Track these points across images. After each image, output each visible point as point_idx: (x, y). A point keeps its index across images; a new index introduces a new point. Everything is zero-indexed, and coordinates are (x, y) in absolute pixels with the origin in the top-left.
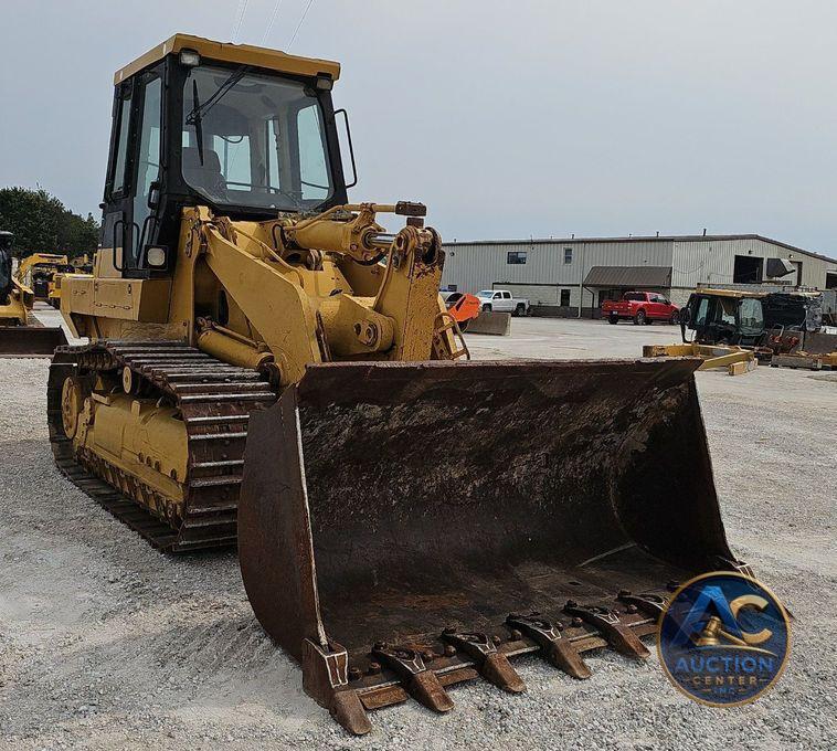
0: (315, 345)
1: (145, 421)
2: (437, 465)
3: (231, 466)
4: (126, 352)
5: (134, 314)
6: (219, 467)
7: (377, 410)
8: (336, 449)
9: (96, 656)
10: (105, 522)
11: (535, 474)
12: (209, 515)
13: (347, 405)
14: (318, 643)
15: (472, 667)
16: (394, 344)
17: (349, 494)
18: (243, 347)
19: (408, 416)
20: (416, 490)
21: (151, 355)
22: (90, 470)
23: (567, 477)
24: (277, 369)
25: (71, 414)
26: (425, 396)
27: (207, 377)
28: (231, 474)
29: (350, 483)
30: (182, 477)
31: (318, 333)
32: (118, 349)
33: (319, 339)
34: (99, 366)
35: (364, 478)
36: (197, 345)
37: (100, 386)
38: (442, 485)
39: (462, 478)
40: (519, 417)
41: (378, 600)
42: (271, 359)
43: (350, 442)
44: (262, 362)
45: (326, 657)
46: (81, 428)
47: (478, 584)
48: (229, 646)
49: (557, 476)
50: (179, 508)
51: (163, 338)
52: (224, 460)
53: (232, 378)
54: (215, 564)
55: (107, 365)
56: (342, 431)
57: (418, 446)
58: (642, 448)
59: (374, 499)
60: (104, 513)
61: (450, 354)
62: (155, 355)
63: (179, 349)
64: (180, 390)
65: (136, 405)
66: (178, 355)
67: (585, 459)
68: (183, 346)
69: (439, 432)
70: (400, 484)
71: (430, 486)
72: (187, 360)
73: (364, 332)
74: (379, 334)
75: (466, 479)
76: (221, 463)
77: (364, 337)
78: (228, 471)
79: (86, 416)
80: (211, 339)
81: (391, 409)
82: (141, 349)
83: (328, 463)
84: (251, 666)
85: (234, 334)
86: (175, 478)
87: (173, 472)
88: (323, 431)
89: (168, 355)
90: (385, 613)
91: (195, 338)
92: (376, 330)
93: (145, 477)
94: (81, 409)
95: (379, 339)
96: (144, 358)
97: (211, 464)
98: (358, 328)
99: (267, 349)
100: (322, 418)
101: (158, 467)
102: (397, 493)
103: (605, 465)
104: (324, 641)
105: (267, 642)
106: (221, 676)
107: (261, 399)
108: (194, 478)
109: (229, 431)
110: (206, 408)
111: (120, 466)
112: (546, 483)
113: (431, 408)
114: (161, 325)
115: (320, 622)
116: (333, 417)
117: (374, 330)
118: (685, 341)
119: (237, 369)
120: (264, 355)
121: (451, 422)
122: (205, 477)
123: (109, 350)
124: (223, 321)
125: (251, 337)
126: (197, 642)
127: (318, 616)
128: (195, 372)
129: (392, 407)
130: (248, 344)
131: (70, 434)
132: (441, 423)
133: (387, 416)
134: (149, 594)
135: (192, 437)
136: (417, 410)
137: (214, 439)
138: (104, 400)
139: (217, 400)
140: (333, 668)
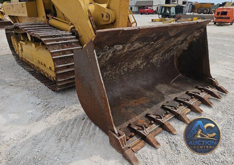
0: (89, 22)
1: (37, 50)
2: (135, 61)
3: (69, 66)
4: (25, 28)
5: (26, 15)
6: (65, 66)
7: (121, 47)
8: (106, 61)
9: (36, 140)
10: (34, 81)
11: (159, 59)
12: (65, 81)
13: (111, 46)
14: (115, 133)
15: (159, 127)
16: (115, 20)
17: (110, 73)
18: (64, 24)
19: (130, 47)
20: (128, 69)
21: (34, 28)
22: (26, 64)
23: (166, 59)
24: (77, 31)
25: (16, 47)
26: (137, 40)
27: (54, 36)
28: (69, 68)
29: (110, 70)
30: (53, 69)
31: (89, 17)
32: (22, 27)
33: (90, 20)
34: (20, 32)
35: (114, 68)
36: (49, 24)
37: (22, 39)
38: (135, 66)
39: (141, 63)
40: (160, 44)
41: (123, 104)
42: (74, 28)
43: (111, 58)
44: (72, 29)
45: (119, 139)
46: (20, 52)
47: (148, 94)
48: (81, 128)
49: (164, 59)
50: (54, 78)
51: (38, 22)
52: (66, 64)
53: (63, 35)
54: (70, 93)
55: (22, 32)
56: (108, 55)
57: (131, 56)
58: (186, 49)
59: (117, 74)
60: (33, 77)
61: (130, 23)
62: (35, 28)
63: (43, 25)
64: (45, 41)
65: (33, 45)
66: (43, 28)
67: (170, 53)
68: (44, 24)
69: (138, 51)
70: (124, 68)
71: (132, 67)
72: (46, 29)
73: (105, 16)
74: (111, 17)
75: (142, 63)
76: (65, 65)
77: (105, 18)
78: (68, 67)
79: (20, 48)
80: (53, 22)
81: (125, 46)
82: (30, 26)
83: (103, 66)
84: (91, 136)
85: (60, 19)
86: (51, 69)
87: (50, 67)
88: (103, 56)
89: (39, 28)
90: (126, 108)
91: (48, 22)
92: (109, 16)
93: (42, 67)
94: (18, 46)
95: (111, 19)
96: (31, 29)
97: (62, 66)
98: (103, 15)
99: (72, 24)
100: (102, 52)
101: (45, 66)
102: (123, 70)
103: (175, 54)
104: (116, 132)
105: (93, 125)
106: (81, 143)
107: (74, 42)
108: (57, 71)
109: (65, 54)
110: (56, 47)
111: (34, 64)
112: (161, 61)
113: (138, 44)
114: (36, 18)
115: (114, 126)
116: (106, 51)
117: (108, 16)
118: (159, 18)
119: (64, 32)
120: (72, 26)
121: (142, 47)
122: (61, 70)
123: (19, 27)
124: (55, 15)
125: (66, 20)
126: (70, 128)
127: (113, 124)
128: (50, 34)
129: (126, 45)
130: (65, 23)
131: (17, 53)
132: (139, 48)
133: (124, 48)
134: (51, 108)
135: (53, 57)
136: (134, 45)
137: (61, 57)
138: (24, 43)
139: (59, 44)
140: (122, 142)
